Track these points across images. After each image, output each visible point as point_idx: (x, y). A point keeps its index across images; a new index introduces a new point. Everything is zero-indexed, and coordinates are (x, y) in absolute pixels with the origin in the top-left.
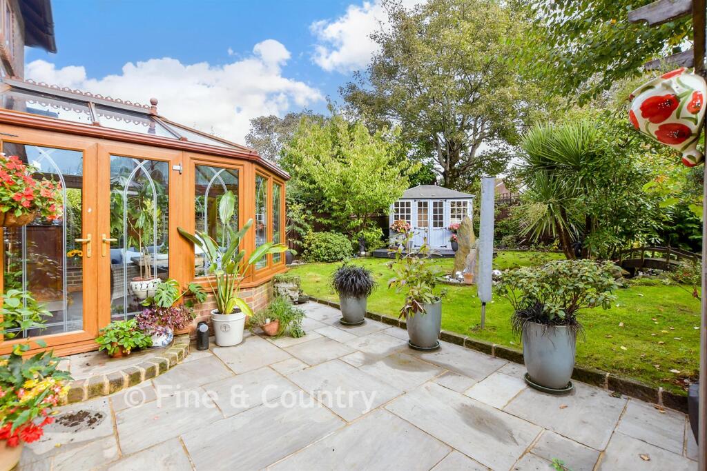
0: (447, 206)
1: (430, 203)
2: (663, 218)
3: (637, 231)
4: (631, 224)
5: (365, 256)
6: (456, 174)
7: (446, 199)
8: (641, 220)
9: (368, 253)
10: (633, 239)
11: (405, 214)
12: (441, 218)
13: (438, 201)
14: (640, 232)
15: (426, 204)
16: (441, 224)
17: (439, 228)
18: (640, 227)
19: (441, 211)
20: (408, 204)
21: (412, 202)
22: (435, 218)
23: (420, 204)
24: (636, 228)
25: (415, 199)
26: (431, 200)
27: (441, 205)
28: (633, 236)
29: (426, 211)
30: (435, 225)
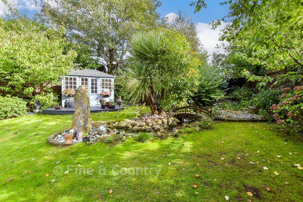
0: (99, 82)
1: (90, 79)
2: (194, 91)
3: (184, 97)
4: (181, 94)
5: (39, 112)
6: (113, 66)
7: (99, 77)
8: (185, 91)
9: (41, 111)
10: (182, 101)
11: (73, 85)
12: (96, 88)
13: (94, 78)
14: (185, 98)
15: (86, 80)
16: (96, 92)
17: (94, 94)
18: (185, 95)
19: (96, 84)
20: (75, 79)
21: (77, 78)
22: (92, 88)
23: (83, 80)
24: (183, 95)
25: (79, 76)
26: (89, 78)
27: (96, 80)
28: (182, 100)
29: (86, 84)
30: (92, 92)
